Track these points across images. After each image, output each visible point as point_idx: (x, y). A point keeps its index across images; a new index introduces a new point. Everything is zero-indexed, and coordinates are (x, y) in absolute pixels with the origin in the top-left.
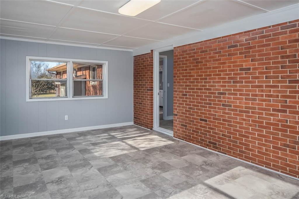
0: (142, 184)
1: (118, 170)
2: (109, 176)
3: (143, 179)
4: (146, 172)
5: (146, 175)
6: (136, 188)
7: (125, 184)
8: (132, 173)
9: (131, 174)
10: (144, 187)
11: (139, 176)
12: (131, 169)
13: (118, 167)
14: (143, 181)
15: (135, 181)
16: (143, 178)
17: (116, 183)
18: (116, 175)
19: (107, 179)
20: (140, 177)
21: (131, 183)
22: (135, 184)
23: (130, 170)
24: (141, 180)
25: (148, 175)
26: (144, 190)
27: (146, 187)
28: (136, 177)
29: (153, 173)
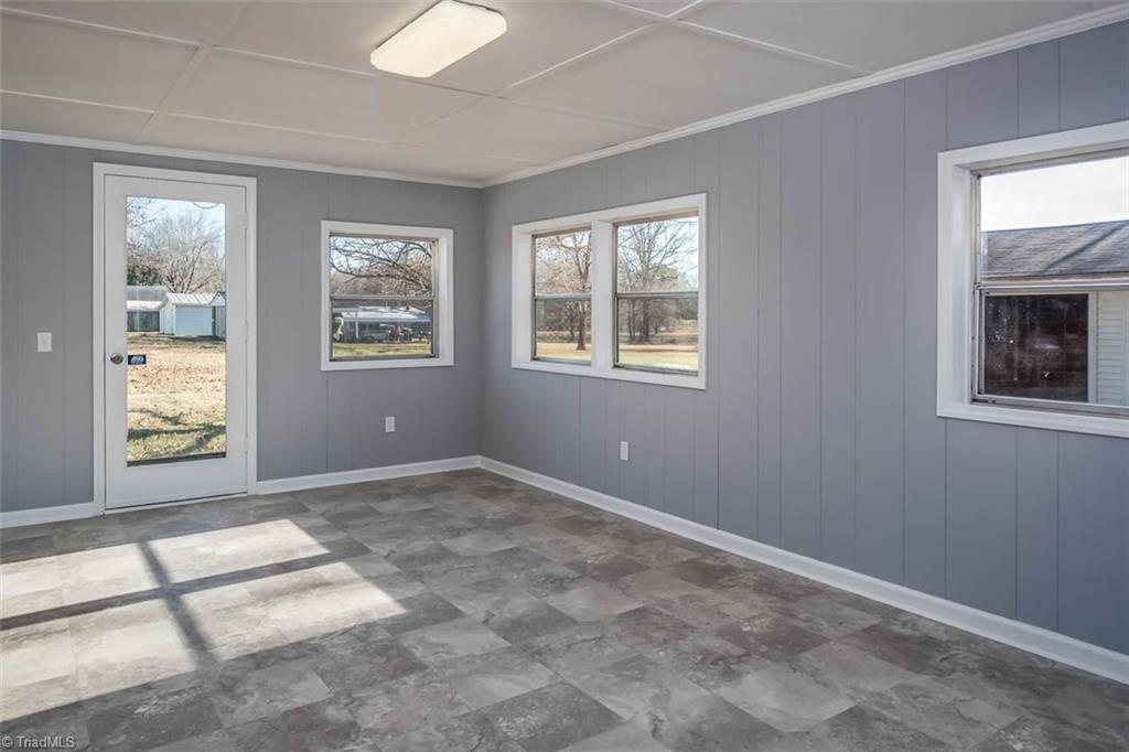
0: (422, 659)
1: (520, 715)
2: (550, 686)
3: (412, 676)
4: (390, 705)
5: (397, 691)
6: (443, 645)
7: (482, 655)
8: (453, 704)
9: (458, 696)
10: (417, 649)
11: (425, 689)
12: (456, 724)
13: (525, 735)
14: (416, 667)
15: (445, 667)
16: (412, 680)
17: (513, 659)
18: (521, 691)
19: (551, 673)
20: (424, 685)
21: (461, 659)
22: (445, 656)
23: (460, 718)
24: (421, 674)
25: (389, 691)
26: (421, 641)
27: (413, 650)
28: (441, 682)
29: (363, 702)
